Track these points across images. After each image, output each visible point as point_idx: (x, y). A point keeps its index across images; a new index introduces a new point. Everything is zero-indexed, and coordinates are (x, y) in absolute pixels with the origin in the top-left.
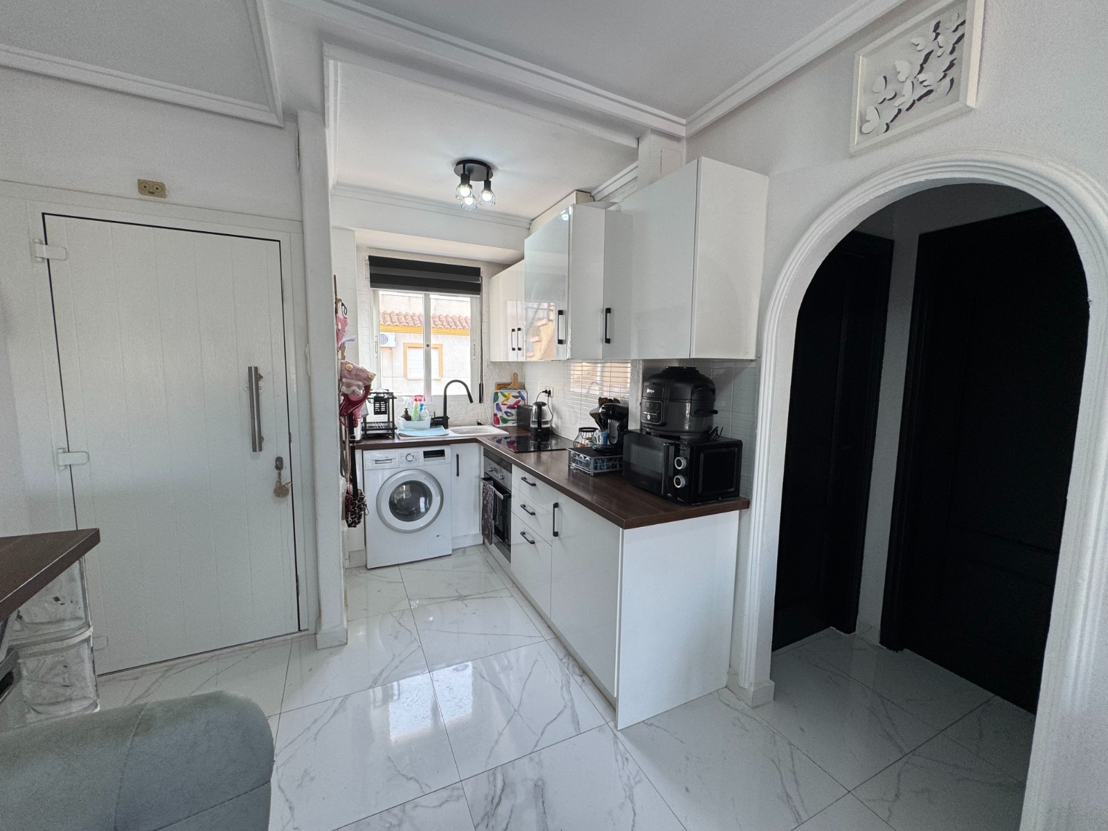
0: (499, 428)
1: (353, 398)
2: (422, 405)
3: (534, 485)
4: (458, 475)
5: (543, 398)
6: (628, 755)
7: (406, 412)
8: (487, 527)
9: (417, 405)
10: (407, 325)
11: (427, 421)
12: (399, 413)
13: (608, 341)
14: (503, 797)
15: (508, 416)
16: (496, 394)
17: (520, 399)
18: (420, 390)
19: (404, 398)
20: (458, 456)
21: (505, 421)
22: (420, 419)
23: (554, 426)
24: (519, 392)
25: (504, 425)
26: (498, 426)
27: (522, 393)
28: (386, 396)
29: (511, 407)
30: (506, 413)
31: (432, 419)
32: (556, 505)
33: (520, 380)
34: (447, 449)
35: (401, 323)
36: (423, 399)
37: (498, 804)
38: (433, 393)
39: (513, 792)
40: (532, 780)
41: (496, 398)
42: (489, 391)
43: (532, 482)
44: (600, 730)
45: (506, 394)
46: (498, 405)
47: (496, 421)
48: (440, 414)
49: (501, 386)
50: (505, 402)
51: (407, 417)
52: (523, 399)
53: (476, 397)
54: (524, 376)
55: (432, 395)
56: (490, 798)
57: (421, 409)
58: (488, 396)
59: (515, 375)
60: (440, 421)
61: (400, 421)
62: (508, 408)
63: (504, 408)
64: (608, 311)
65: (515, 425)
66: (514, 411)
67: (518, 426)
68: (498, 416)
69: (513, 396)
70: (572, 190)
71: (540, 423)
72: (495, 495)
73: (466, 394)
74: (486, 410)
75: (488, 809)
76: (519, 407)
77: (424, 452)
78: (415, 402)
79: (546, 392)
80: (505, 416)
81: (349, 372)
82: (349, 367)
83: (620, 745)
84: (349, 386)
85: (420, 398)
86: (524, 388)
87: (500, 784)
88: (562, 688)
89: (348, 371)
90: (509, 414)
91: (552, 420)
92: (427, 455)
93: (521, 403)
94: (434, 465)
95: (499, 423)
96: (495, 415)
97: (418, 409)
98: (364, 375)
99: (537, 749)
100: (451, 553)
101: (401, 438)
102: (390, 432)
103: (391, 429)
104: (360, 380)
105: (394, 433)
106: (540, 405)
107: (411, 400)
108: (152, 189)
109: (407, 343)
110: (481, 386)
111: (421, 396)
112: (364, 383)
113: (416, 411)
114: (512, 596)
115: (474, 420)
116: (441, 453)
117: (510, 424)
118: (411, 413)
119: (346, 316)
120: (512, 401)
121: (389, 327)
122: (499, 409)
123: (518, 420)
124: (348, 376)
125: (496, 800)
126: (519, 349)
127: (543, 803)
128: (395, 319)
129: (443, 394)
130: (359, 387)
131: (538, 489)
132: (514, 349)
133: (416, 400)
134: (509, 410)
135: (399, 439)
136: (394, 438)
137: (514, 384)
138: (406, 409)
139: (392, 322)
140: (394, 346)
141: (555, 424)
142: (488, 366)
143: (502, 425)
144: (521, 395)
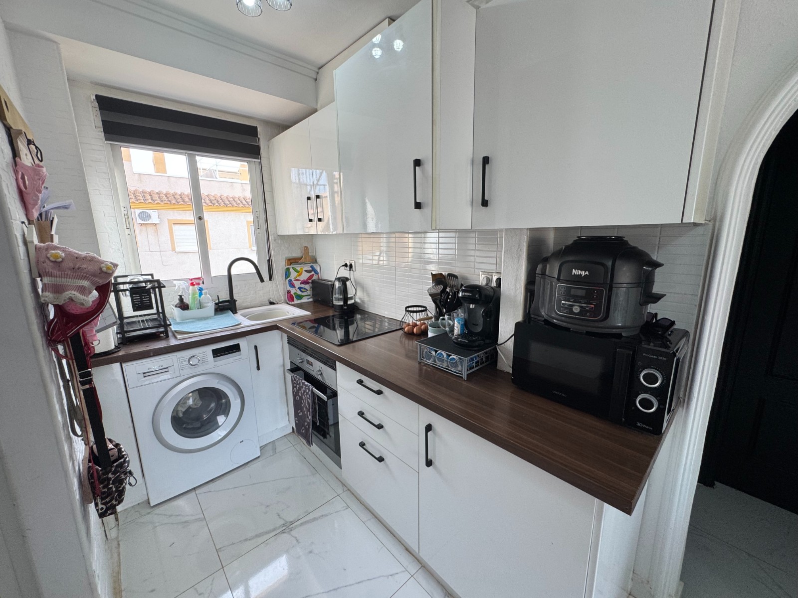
0: (293, 305)
1: (73, 310)
2: (201, 290)
3: (379, 392)
4: (258, 368)
5: (344, 273)
7: (181, 299)
8: (303, 426)
9: (194, 291)
10: (169, 203)
11: (211, 307)
15: (302, 292)
16: (288, 270)
17: (313, 273)
18: (197, 273)
19: (175, 282)
20: (256, 348)
21: (299, 297)
22: (201, 306)
23: (358, 300)
24: (312, 267)
25: (299, 302)
26: (293, 303)
27: (315, 267)
28: (149, 286)
29: (304, 282)
30: (300, 288)
31: (216, 304)
32: (429, 428)
33: (311, 253)
34: (243, 342)
35: (162, 201)
36: (201, 282)
38: (214, 273)
41: (287, 274)
42: (279, 266)
43: (376, 389)
45: (298, 269)
46: (290, 281)
47: (290, 298)
48: (225, 296)
49: (292, 261)
50: (298, 278)
51: (183, 306)
52: (316, 273)
53: (265, 274)
54: (314, 249)
55: (212, 276)
57: (201, 294)
58: (279, 272)
59: (306, 249)
60: (227, 306)
61: (172, 311)
62: (301, 283)
63: (297, 284)
64: (486, 160)
65: (311, 300)
66: (307, 287)
67: (315, 301)
68: (292, 293)
69: (306, 271)
70: (383, 16)
71: (344, 300)
72: (313, 393)
73: (254, 271)
74: (277, 287)
76: (313, 282)
77: (213, 351)
78: (191, 287)
79: (346, 265)
80: (299, 292)
81: (57, 263)
82: (56, 256)
84: (58, 289)
85: (197, 281)
86: (315, 261)
89: (55, 262)
90: (302, 290)
91: (356, 295)
92: (217, 353)
93: (315, 277)
94: (227, 364)
95: (293, 301)
96: (289, 292)
97: (197, 295)
98: (91, 268)
100: (259, 455)
101: (179, 337)
102: (162, 329)
103: (162, 325)
104: (85, 278)
105: (166, 332)
106: (344, 281)
107: (186, 284)
109: (171, 220)
110: (269, 262)
111: (199, 278)
112: (93, 283)
113: (194, 298)
114: (348, 507)
115: (265, 299)
116: (236, 348)
117: (305, 300)
118: (188, 301)
119: (41, 164)
120: (305, 276)
121: (150, 205)
122: (292, 285)
123: (314, 295)
124: (56, 272)
126: (320, 220)
128: (156, 197)
129: (226, 273)
130: (83, 290)
131: (386, 398)
132: (311, 220)
133: (192, 284)
134: (303, 286)
135: (176, 338)
136: (167, 336)
137: (305, 258)
138: (181, 296)
139: (152, 200)
140: (158, 222)
141: (360, 299)
142: (275, 240)
143: (296, 302)
144: (313, 270)
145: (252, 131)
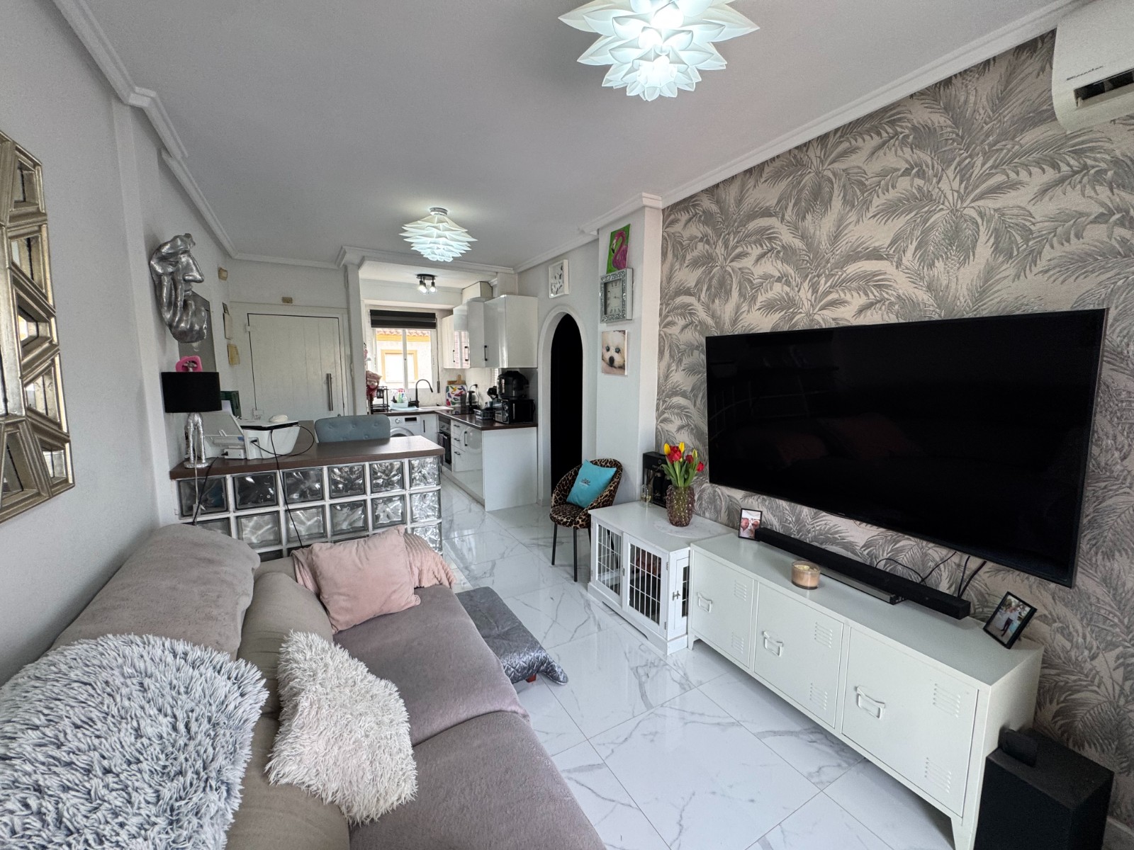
0: (449, 406)
1: (372, 389)
2: (403, 395)
3: (458, 426)
4: (423, 427)
5: (473, 389)
7: (394, 398)
9: (400, 394)
11: (406, 403)
12: (390, 398)
13: (486, 360)
16: (448, 387)
17: (462, 390)
18: (402, 386)
19: (393, 390)
20: (424, 420)
21: (454, 403)
22: (402, 402)
24: (462, 386)
25: (453, 405)
27: (464, 386)
28: (384, 389)
29: (457, 395)
30: (454, 398)
31: (409, 402)
33: (462, 379)
34: (418, 417)
36: (403, 391)
41: (447, 389)
42: (444, 385)
45: (454, 387)
46: (449, 394)
47: (448, 404)
48: (414, 399)
49: (451, 383)
50: (453, 393)
51: (395, 401)
52: (465, 390)
53: (435, 389)
54: (465, 377)
55: (409, 388)
57: (403, 397)
58: (443, 389)
59: (459, 376)
60: (414, 403)
61: (391, 404)
62: (455, 396)
63: (453, 396)
64: (486, 347)
65: (458, 404)
66: (459, 398)
68: (450, 400)
69: (458, 389)
71: (470, 402)
73: (429, 387)
74: (442, 397)
76: (461, 395)
77: (405, 418)
79: (475, 385)
80: (454, 401)
81: (370, 375)
82: (370, 373)
84: (370, 382)
86: (465, 384)
90: (456, 399)
92: (407, 420)
93: (464, 393)
94: (411, 425)
96: (448, 400)
97: (401, 397)
98: (376, 377)
101: (392, 411)
102: (386, 408)
103: (386, 406)
104: (375, 379)
105: (388, 409)
106: (471, 393)
107: (397, 391)
108: (287, 301)
110: (438, 383)
111: (403, 389)
112: (376, 381)
113: (399, 398)
115: (435, 403)
116: (415, 419)
118: (397, 399)
120: (458, 392)
122: (450, 396)
123: (461, 402)
124: (369, 377)
129: (415, 387)
130: (374, 383)
133: (400, 392)
136: (388, 411)
137: (459, 381)
138: (394, 396)
142: (442, 371)
144: (463, 388)
145: (432, 316)
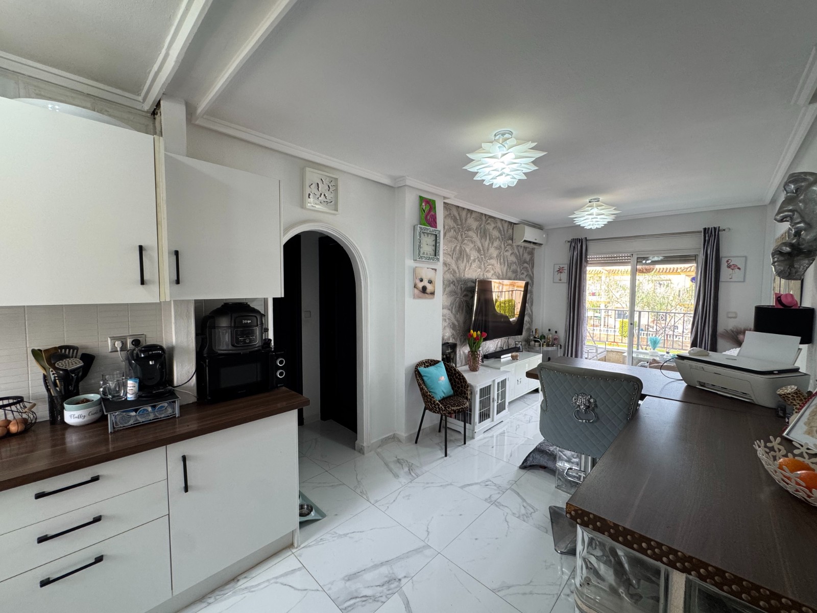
6: (319, 539)
14: (361, 596)
37: (366, 596)
39: (356, 591)
40: (345, 583)
44: (300, 556)
56: (364, 603)
75: (371, 601)
83: (311, 544)
87: (352, 602)
88: (252, 592)
99: (320, 589)
125: (364, 599)
127: (359, 572)
